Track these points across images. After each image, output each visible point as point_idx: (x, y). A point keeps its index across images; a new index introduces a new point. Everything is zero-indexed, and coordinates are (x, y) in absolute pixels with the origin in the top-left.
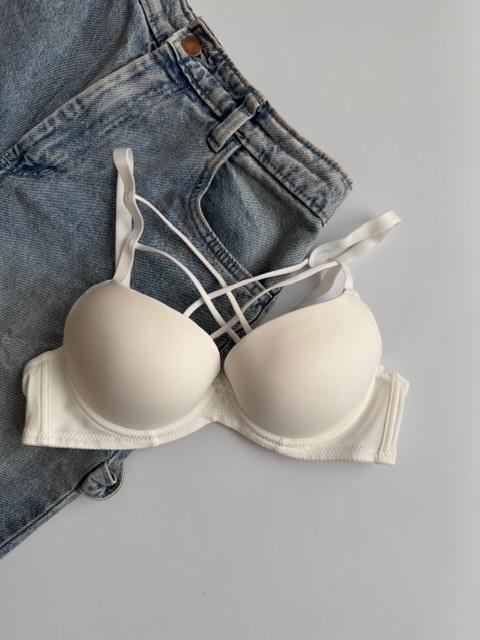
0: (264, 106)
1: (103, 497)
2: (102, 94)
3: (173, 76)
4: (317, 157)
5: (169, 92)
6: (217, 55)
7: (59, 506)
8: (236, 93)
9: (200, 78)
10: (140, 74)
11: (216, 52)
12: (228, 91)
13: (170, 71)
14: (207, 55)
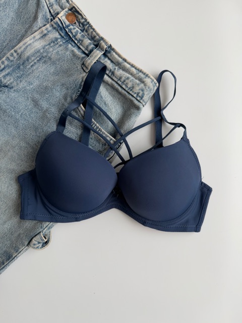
0: (109, 47)
1: (41, 248)
2: (27, 47)
3: (63, 34)
4: (138, 72)
5: (61, 43)
6: (84, 22)
7: (20, 254)
8: (95, 41)
9: (76, 35)
10: (45, 35)
11: (84, 20)
12: (91, 40)
13: (61, 32)
14: (79, 22)
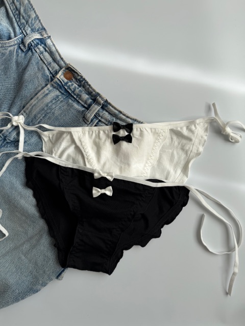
0: (105, 102)
2: (33, 107)
3: (62, 92)
5: (62, 99)
6: (80, 78)
8: (92, 96)
9: (75, 90)
10: (47, 94)
12: (88, 95)
13: (60, 90)
14: (76, 79)
